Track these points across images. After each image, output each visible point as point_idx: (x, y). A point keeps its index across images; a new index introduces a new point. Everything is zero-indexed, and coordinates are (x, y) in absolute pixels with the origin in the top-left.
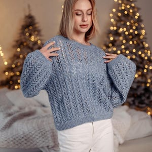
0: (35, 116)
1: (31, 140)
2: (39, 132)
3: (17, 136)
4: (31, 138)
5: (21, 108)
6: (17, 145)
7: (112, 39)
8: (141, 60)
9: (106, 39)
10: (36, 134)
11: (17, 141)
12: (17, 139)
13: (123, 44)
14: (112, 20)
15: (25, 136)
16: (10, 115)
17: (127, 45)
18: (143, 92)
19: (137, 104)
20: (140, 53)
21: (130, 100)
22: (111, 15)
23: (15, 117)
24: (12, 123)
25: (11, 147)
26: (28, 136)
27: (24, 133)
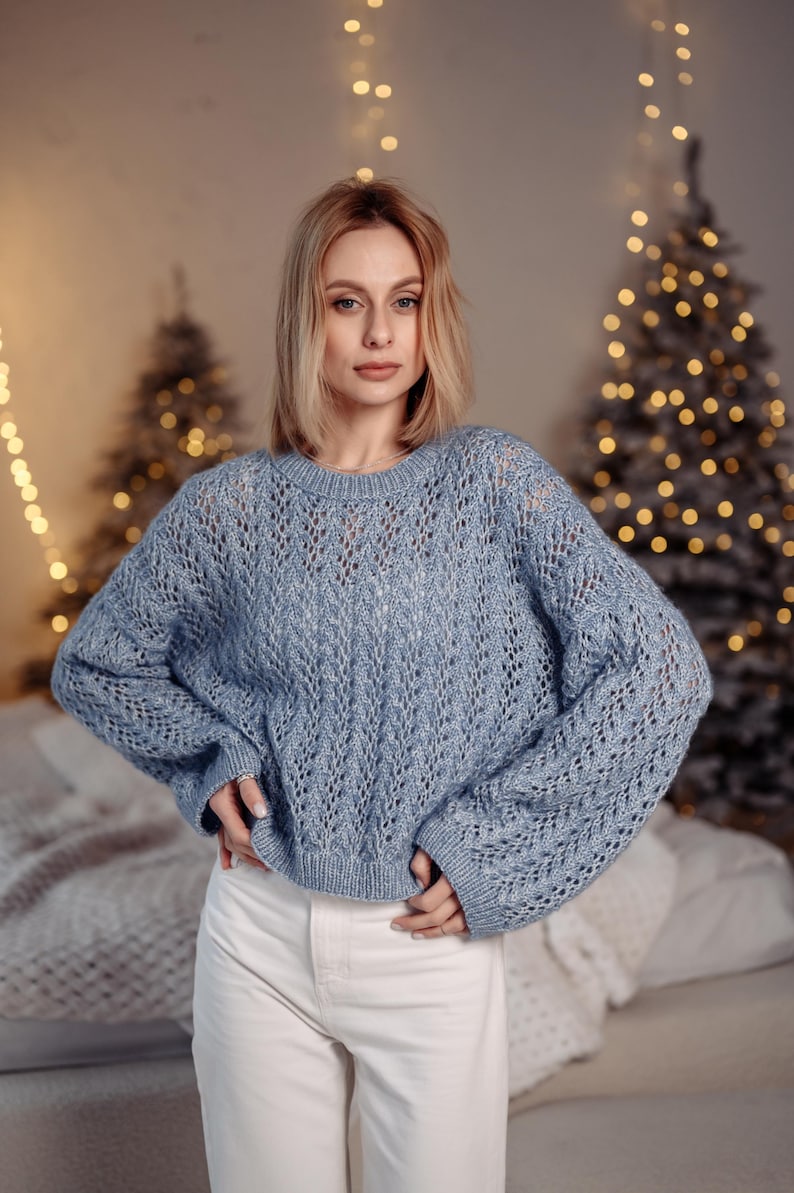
0: (174, 849)
1: (138, 977)
2: (178, 934)
3: (62, 955)
4: (136, 966)
5: (104, 810)
6: (62, 1002)
7: (607, 446)
8: (760, 561)
9: (579, 447)
10: (166, 944)
11: (62, 983)
12: (62, 973)
13: (668, 476)
14: (617, 350)
15: (106, 956)
16: (39, 842)
17: (690, 477)
18: (769, 728)
19: (737, 791)
20: (756, 521)
21: (704, 769)
22: (612, 323)
23: (62, 854)
24: (48, 886)
25: (28, 1011)
26: (122, 957)
27: (98, 941)
